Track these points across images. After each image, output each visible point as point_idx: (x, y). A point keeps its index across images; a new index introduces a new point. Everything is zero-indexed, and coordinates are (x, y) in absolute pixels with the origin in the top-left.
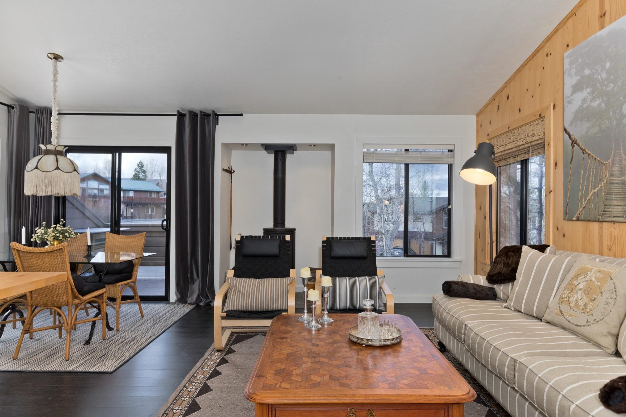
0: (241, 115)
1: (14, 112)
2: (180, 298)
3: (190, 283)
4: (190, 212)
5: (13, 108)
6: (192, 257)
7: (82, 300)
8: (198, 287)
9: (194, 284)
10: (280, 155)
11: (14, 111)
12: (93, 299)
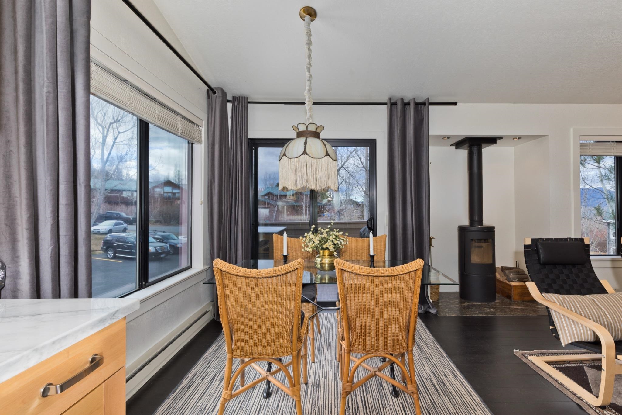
0: (455, 104)
1: (216, 98)
5: (215, 93)
10: (475, 149)
11: (216, 96)
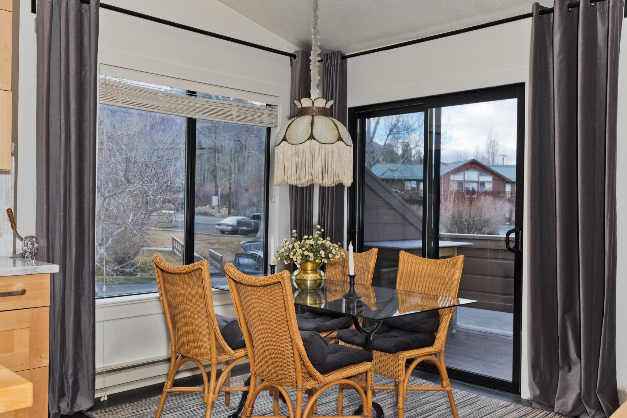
2: (540, 394)
3: (563, 368)
4: (560, 216)
6: (565, 312)
7: (321, 382)
8: (578, 380)
9: (570, 369)
12: (344, 381)
